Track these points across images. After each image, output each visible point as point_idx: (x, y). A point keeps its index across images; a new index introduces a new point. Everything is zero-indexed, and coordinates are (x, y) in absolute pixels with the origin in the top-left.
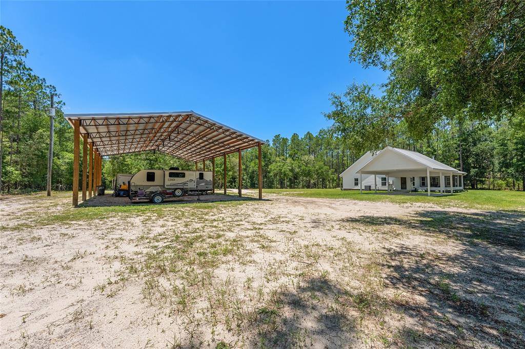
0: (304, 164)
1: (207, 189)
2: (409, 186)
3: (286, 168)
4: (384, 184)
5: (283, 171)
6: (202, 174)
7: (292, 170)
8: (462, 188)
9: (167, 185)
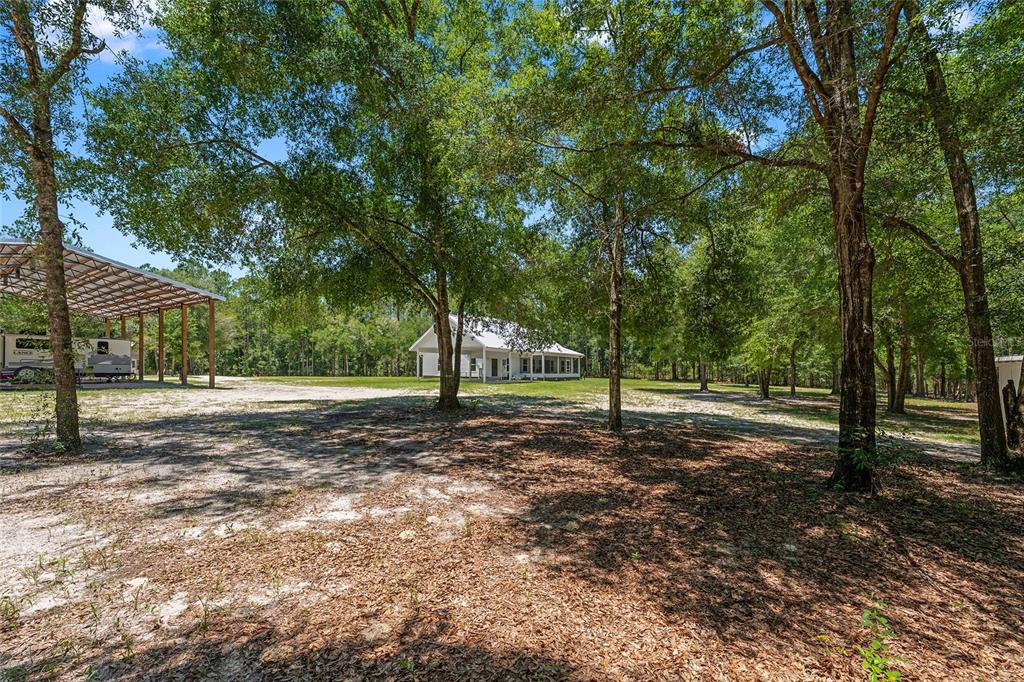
0: (380, 331)
1: (117, 372)
2: (502, 371)
3: (348, 339)
4: (473, 368)
5: (338, 343)
6: (106, 345)
7: (359, 343)
8: (578, 375)
9: (10, 363)
